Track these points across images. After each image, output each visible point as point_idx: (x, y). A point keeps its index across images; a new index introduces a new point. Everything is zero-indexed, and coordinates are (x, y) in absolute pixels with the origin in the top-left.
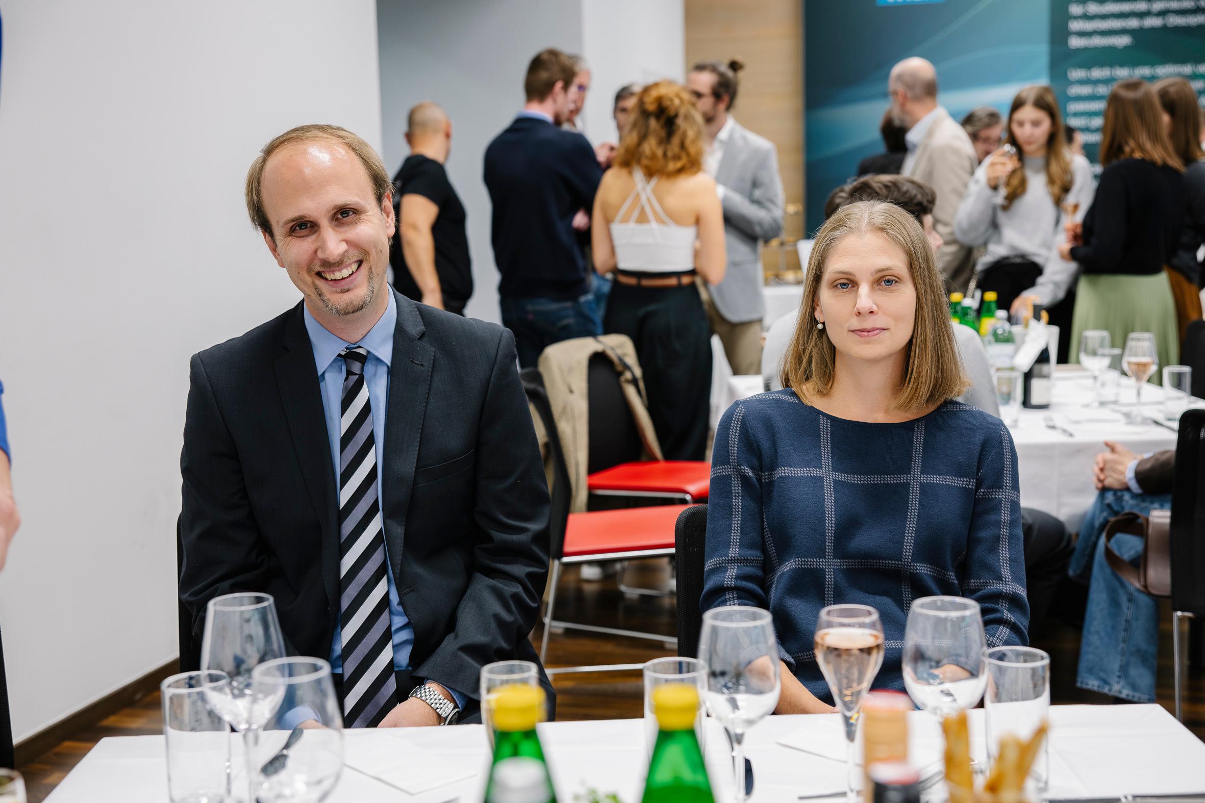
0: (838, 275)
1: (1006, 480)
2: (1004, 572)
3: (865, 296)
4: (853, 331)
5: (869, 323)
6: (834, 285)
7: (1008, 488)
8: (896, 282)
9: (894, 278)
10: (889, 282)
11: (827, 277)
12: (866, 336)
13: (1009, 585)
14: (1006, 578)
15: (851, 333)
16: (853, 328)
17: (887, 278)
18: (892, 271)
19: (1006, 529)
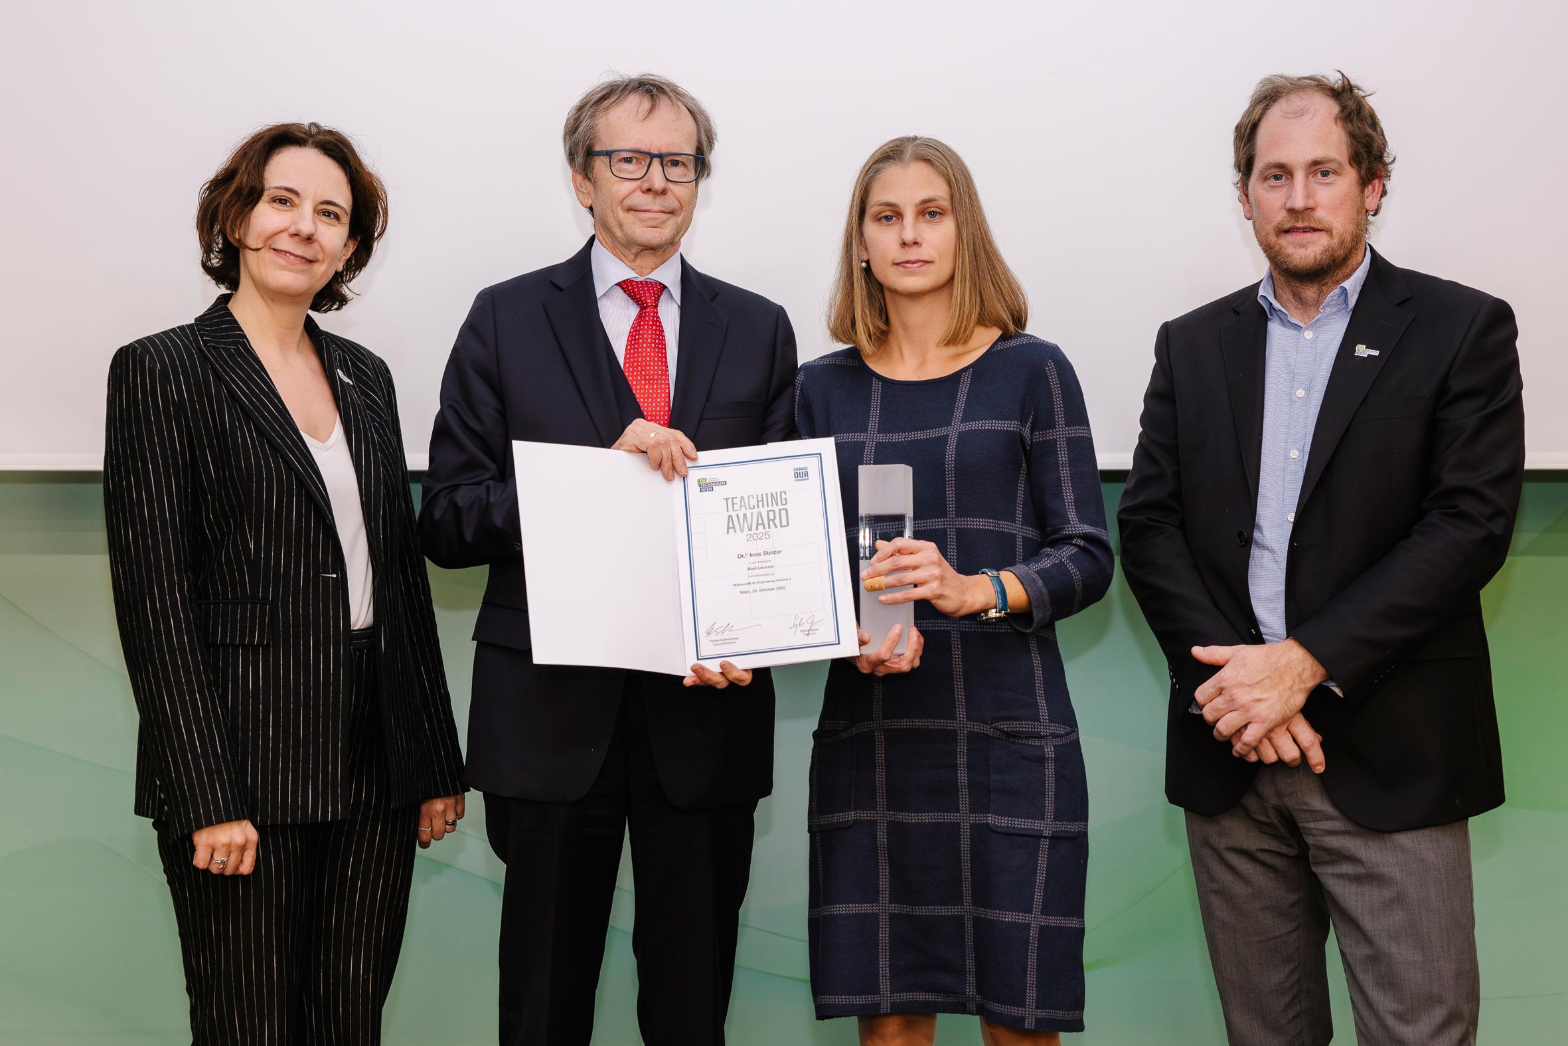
0: (882, 207)
1: (1058, 419)
2: (1071, 515)
3: (910, 227)
4: (898, 264)
5: (913, 254)
6: (878, 219)
7: (1060, 426)
8: (940, 214)
9: (938, 210)
10: (933, 214)
11: (871, 210)
12: (909, 267)
13: (1077, 527)
14: (1073, 521)
15: (895, 267)
16: (898, 261)
17: (932, 209)
18: (936, 202)
19: (1066, 470)
